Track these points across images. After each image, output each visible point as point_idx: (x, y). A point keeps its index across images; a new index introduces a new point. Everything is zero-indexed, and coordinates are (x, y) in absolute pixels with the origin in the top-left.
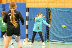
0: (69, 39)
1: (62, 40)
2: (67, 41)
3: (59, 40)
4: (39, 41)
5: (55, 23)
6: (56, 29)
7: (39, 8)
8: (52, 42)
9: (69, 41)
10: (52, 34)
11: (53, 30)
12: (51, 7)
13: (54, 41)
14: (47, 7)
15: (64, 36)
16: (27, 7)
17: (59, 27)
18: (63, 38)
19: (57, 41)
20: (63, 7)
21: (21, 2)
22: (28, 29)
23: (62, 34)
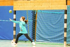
0: (54, 39)
1: (47, 40)
2: (53, 41)
3: (45, 40)
4: (26, 41)
5: (40, 24)
6: (42, 29)
7: (26, 11)
8: (38, 42)
9: (54, 41)
10: (38, 34)
11: (39, 30)
12: (36, 9)
13: (40, 41)
14: (32, 9)
15: (49, 36)
16: (14, 10)
17: (45, 28)
18: (49, 38)
19: (43, 41)
20: (48, 9)
21: (9, 6)
22: (15, 30)
23: (47, 34)
